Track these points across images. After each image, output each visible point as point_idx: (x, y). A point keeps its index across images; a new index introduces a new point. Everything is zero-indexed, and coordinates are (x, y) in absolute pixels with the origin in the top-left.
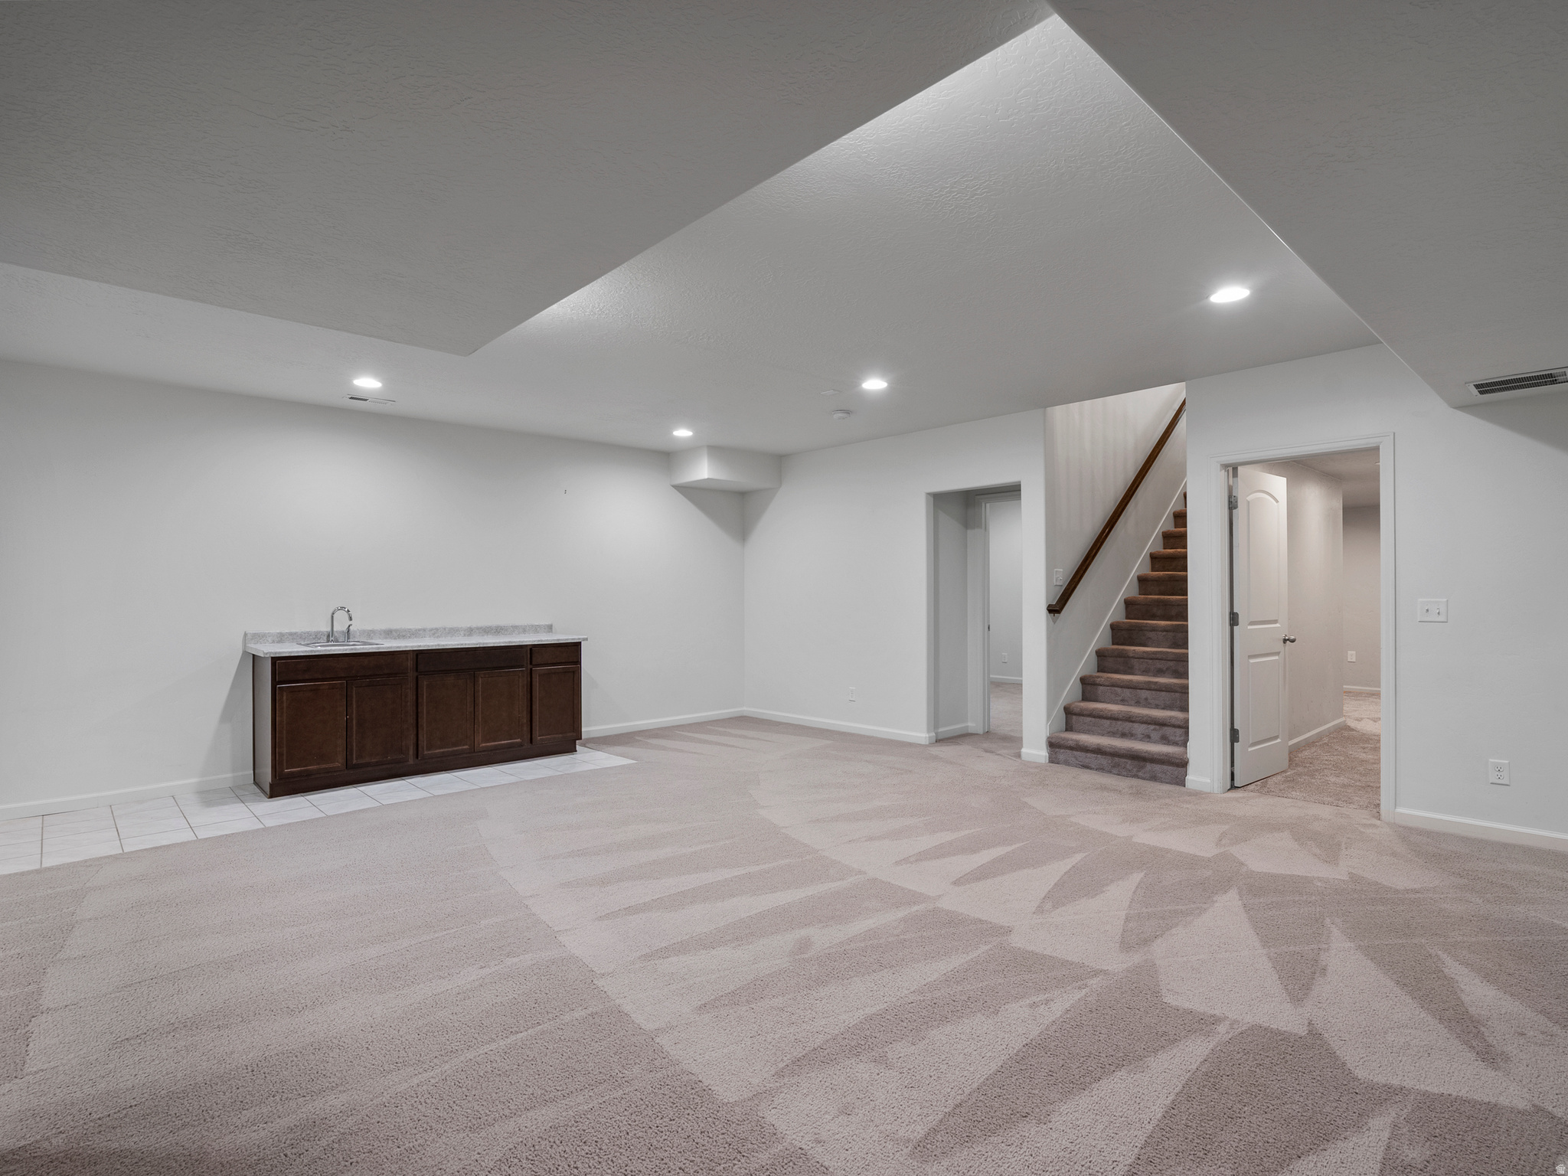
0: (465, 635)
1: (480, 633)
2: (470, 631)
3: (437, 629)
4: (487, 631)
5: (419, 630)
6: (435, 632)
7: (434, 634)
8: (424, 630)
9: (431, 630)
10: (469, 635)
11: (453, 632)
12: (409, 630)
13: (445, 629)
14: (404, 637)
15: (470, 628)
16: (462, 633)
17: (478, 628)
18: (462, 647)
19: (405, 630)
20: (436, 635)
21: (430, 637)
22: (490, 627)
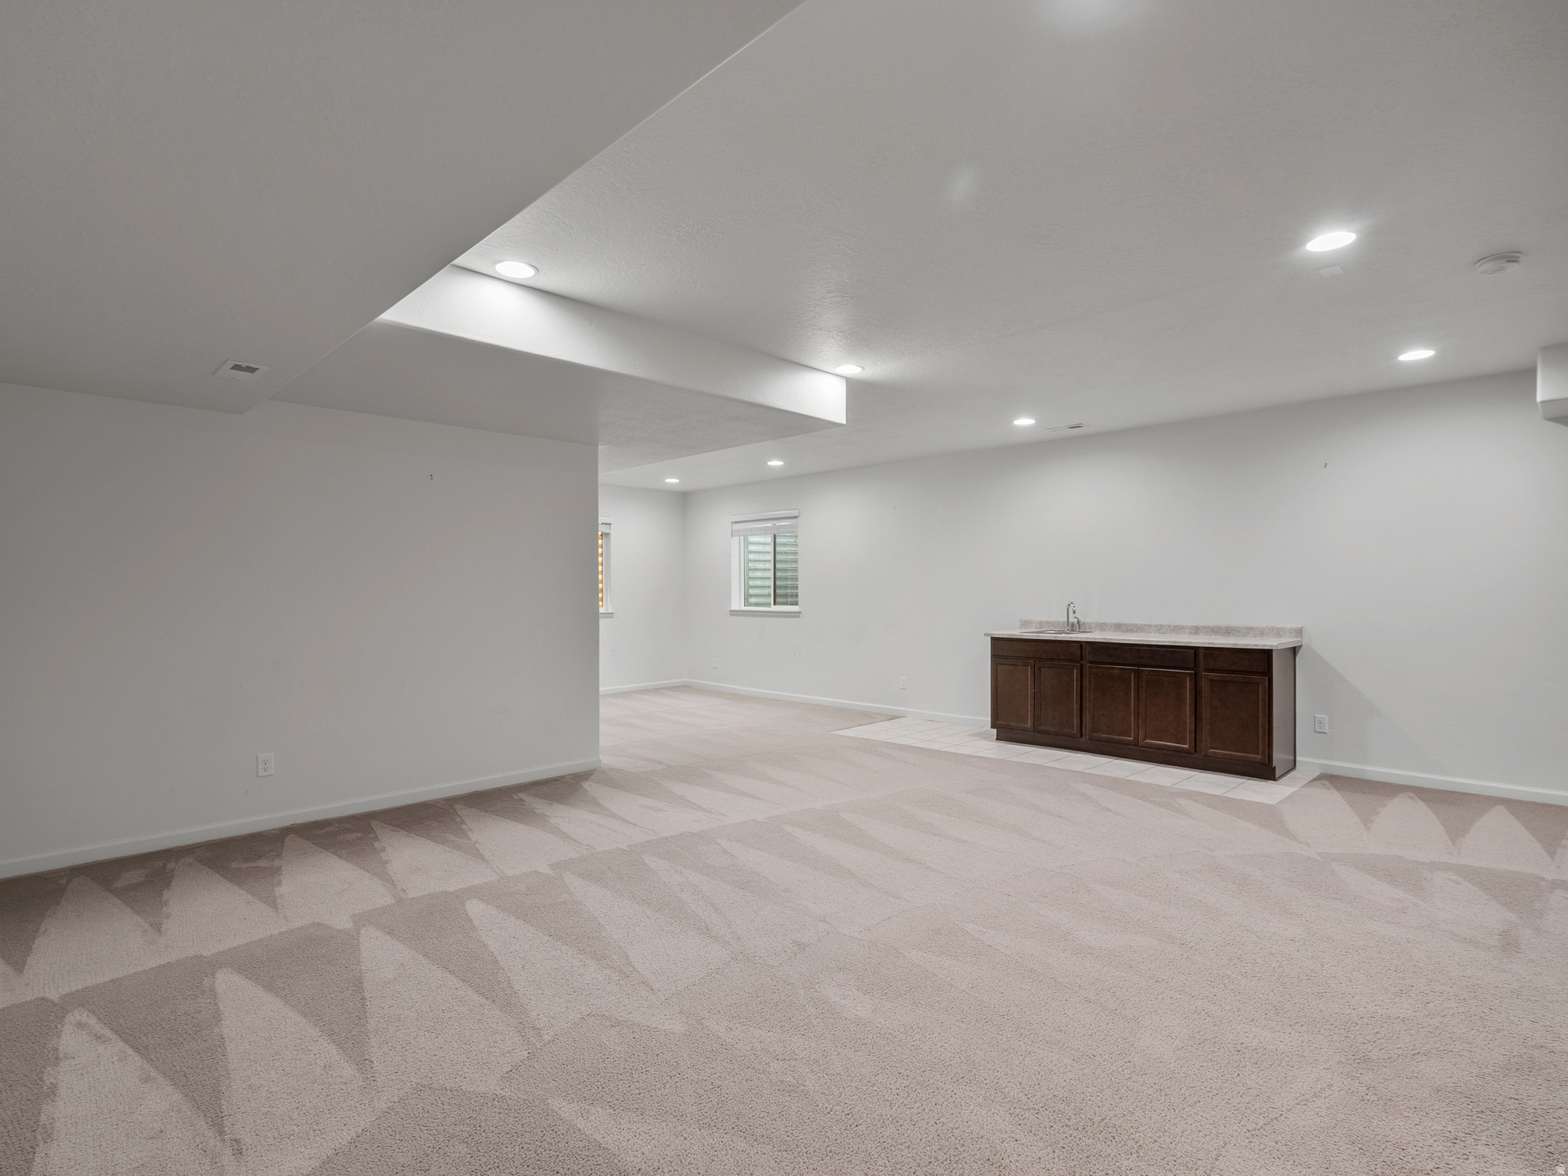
0: (1190, 634)
1: (1207, 632)
2: (1196, 630)
3: (1162, 626)
4: (1215, 630)
5: (1145, 625)
6: (1160, 629)
7: (1159, 630)
8: (1150, 626)
9: (1156, 626)
10: (1195, 634)
11: (1177, 629)
12: (1136, 625)
13: (1169, 626)
14: (1131, 631)
15: (1196, 626)
16: (1187, 631)
17: (1204, 627)
18: (1126, 642)
19: (1132, 625)
20: (1161, 631)
21: (1155, 632)
22: (1219, 627)
